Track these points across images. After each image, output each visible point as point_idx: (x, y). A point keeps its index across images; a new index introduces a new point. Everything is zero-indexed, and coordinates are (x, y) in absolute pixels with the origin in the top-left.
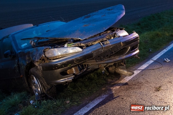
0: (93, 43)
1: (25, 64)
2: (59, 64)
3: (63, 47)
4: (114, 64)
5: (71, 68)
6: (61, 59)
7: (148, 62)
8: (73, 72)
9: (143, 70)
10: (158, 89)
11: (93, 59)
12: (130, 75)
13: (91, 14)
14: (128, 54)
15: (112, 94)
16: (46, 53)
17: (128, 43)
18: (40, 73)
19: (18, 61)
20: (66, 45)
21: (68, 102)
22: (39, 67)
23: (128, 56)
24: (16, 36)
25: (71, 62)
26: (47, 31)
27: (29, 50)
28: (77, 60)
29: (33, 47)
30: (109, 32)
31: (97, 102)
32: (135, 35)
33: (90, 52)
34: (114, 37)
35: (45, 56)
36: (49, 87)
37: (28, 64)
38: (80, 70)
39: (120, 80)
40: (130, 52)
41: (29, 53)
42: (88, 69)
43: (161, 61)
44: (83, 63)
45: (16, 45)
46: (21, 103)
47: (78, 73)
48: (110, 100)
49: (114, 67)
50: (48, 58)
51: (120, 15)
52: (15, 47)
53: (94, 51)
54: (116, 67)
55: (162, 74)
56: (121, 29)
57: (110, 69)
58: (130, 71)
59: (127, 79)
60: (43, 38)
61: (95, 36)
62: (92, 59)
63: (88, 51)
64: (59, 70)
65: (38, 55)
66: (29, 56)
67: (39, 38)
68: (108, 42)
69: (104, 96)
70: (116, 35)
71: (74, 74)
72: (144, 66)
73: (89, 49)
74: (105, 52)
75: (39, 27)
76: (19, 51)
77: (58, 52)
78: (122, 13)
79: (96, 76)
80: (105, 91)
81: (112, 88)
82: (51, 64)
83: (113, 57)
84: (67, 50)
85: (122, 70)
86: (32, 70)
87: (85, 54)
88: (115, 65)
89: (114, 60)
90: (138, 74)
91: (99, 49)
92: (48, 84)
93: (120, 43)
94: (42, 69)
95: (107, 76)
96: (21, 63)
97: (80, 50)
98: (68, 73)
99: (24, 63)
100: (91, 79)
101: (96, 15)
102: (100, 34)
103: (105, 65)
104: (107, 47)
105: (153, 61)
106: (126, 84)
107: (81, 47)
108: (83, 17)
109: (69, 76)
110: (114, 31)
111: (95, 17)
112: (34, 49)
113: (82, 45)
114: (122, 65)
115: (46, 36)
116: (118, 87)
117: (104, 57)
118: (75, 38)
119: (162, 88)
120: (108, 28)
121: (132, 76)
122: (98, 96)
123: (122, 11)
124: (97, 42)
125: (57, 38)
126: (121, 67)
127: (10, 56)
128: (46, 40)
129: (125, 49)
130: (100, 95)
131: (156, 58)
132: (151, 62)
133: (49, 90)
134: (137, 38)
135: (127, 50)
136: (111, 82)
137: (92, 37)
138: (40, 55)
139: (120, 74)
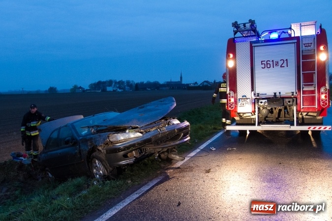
0: (151, 130)
1: (87, 150)
2: (122, 147)
3: (125, 132)
4: (168, 149)
5: (131, 151)
6: (124, 143)
7: (195, 151)
8: (133, 155)
9: (192, 157)
10: (208, 171)
11: (152, 144)
12: (182, 160)
13: (145, 105)
14: (181, 140)
15: (168, 176)
16: (110, 137)
17: (181, 130)
18: (103, 156)
19: (80, 147)
20: (127, 131)
21: (129, 182)
22: (102, 151)
23: (181, 142)
24: (75, 124)
25: (133, 145)
26: (104, 120)
27: (92, 136)
28: (138, 144)
29: (94, 133)
30: (163, 121)
31: (155, 182)
32: (187, 123)
33: (149, 137)
34: (168, 124)
35: (110, 141)
36: (111, 169)
37: (90, 149)
38: (140, 154)
39: (172, 165)
40: (182, 139)
41: (91, 139)
42: (146, 153)
43: (207, 150)
44: (142, 147)
45: (77, 133)
46: (84, 184)
47: (138, 156)
48: (166, 180)
49: (166, 154)
50: (112, 142)
51: (172, 105)
52: (75, 135)
53: (153, 136)
54: (168, 153)
55: (210, 160)
56: (174, 118)
57: (162, 156)
58: (182, 157)
59: (179, 164)
60: (103, 126)
61: (151, 124)
62: (150, 144)
63: (148, 136)
64: (122, 153)
65: (102, 140)
66: (91, 142)
67: (98, 126)
68: (164, 128)
69: (161, 178)
70: (170, 123)
71: (135, 157)
72: (193, 154)
73: (148, 134)
74: (162, 137)
75: (95, 117)
76: (81, 138)
77: (121, 137)
78: (173, 104)
79: (150, 162)
80: (161, 173)
81: (166, 171)
82: (114, 147)
83: (168, 143)
84: (129, 135)
85: (174, 156)
86: (94, 154)
87: (145, 138)
88: (167, 151)
89: (169, 145)
90: (188, 160)
91: (157, 135)
92: (111, 167)
93: (174, 130)
94: (105, 153)
95: (160, 162)
96: (82, 148)
97: (140, 135)
98: (129, 156)
99: (85, 148)
100: (145, 165)
101: (150, 106)
102: (155, 122)
103: (160, 149)
104: (164, 133)
105: (200, 150)
106: (179, 168)
107: (141, 133)
108: (138, 108)
109: (131, 159)
110: (167, 120)
111: (149, 107)
112: (97, 135)
113: (142, 131)
114: (174, 151)
115: (105, 124)
116: (172, 171)
117: (161, 142)
118: (133, 126)
119: (211, 170)
120: (163, 117)
121: (183, 162)
122: (155, 178)
123: (173, 103)
124: (154, 129)
125: (116, 126)
126: (174, 153)
127: (72, 142)
128: (105, 128)
129: (179, 135)
130: (157, 177)
131: (202, 147)
132: (198, 150)
133: (111, 172)
134: (188, 126)
135: (180, 136)
136: (164, 167)
137: (148, 125)
138: (104, 140)
139: (172, 160)
